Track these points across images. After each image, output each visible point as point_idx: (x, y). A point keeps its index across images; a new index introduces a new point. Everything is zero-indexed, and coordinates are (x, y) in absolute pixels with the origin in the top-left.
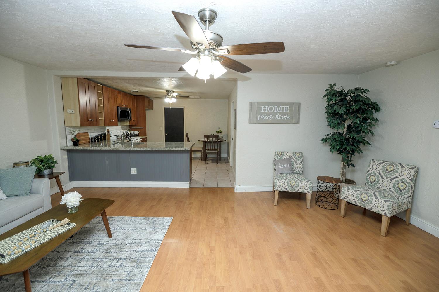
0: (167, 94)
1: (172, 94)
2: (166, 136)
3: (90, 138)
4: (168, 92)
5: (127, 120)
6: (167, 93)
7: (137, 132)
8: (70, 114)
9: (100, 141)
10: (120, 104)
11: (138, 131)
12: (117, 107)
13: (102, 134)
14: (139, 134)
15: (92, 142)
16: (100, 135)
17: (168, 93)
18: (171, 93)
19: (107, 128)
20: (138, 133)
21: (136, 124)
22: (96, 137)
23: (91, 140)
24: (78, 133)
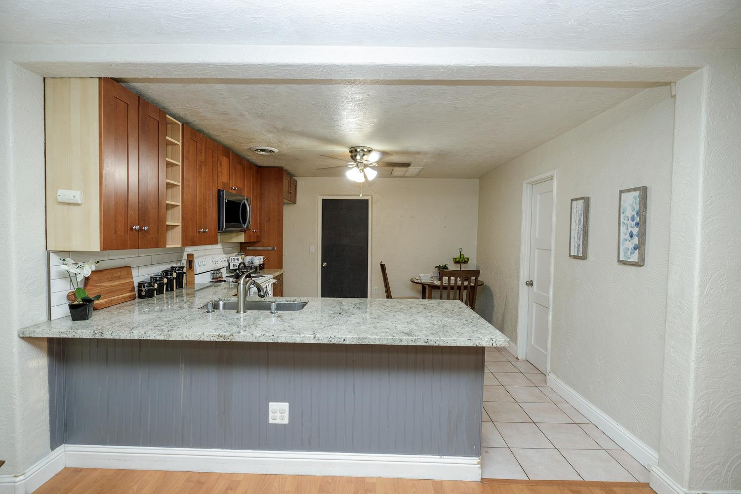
0: (353, 158)
1: (365, 157)
2: (322, 267)
3: (136, 285)
4: (356, 151)
5: (239, 229)
6: (353, 154)
7: (258, 260)
8: (66, 207)
9: (167, 290)
10: (226, 185)
11: (262, 257)
12: (219, 191)
13: (172, 268)
14: (263, 264)
15: (140, 296)
16: (166, 274)
17: (356, 156)
18: (364, 155)
19: (189, 250)
20: (261, 263)
21: (259, 240)
22: (154, 279)
23: (140, 291)
24: (93, 272)
